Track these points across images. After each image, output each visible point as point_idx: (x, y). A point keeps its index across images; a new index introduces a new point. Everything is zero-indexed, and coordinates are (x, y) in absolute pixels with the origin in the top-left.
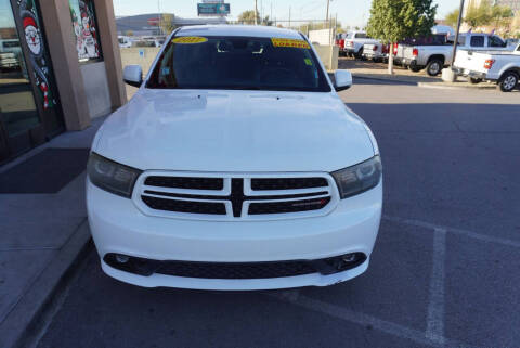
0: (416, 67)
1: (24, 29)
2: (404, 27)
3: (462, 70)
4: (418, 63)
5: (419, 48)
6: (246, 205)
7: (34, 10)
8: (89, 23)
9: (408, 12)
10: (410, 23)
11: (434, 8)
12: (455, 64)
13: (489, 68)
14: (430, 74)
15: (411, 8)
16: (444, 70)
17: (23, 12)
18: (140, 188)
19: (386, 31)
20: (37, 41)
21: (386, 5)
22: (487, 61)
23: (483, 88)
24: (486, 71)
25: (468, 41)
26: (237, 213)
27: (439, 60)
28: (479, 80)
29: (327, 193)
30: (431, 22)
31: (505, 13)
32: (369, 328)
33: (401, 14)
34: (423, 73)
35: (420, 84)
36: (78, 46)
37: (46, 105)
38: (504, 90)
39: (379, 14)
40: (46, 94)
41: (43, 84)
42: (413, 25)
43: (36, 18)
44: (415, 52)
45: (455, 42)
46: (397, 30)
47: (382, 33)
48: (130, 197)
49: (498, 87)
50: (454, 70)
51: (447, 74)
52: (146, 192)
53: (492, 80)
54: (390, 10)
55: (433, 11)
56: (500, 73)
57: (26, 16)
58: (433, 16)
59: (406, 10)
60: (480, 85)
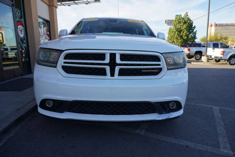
0: (190, 56)
1: (18, 26)
2: (183, 39)
3: (211, 56)
4: (190, 55)
5: (190, 48)
6: (117, 69)
7: (23, 20)
8: (47, 30)
9: (184, 33)
10: (186, 38)
11: (195, 32)
12: (207, 54)
13: (223, 54)
14: (196, 59)
15: (185, 31)
16: (202, 57)
17: (18, 19)
18: (61, 61)
19: (175, 41)
20: (23, 32)
21: (175, 31)
22: (222, 52)
23: (221, 64)
24: (222, 56)
25: (212, 45)
26: (112, 75)
27: (200, 53)
28: (219, 61)
29: (159, 65)
30: (195, 37)
31: (225, 38)
32: (187, 146)
33: (181, 34)
34: (193, 59)
35: (192, 63)
36: (41, 38)
37: (23, 60)
38: (231, 64)
39: (172, 34)
40: (24, 55)
41: (23, 51)
42: (187, 38)
43: (23, 23)
44: (189, 50)
45: (206, 46)
46: (180, 41)
47: (174, 42)
48: (56, 67)
49: (228, 63)
50: (207, 56)
51: (204, 59)
52: (65, 63)
53: (225, 60)
54: (177, 32)
55: (195, 33)
56: (228, 57)
57: (19, 21)
58: (195, 35)
59: (183, 32)
60: (219, 63)
